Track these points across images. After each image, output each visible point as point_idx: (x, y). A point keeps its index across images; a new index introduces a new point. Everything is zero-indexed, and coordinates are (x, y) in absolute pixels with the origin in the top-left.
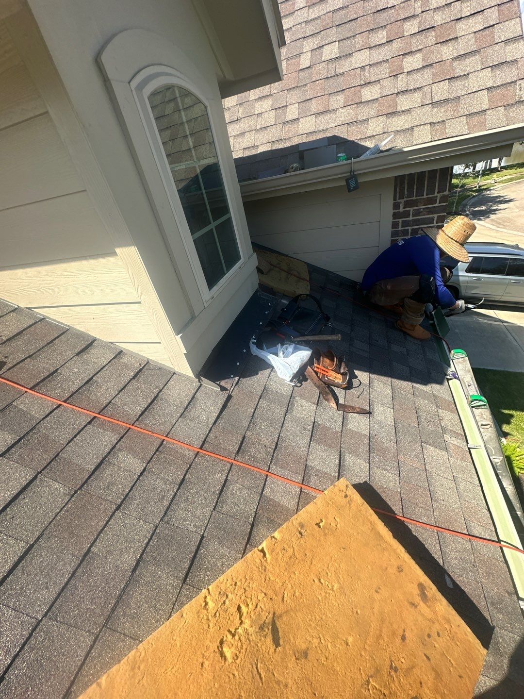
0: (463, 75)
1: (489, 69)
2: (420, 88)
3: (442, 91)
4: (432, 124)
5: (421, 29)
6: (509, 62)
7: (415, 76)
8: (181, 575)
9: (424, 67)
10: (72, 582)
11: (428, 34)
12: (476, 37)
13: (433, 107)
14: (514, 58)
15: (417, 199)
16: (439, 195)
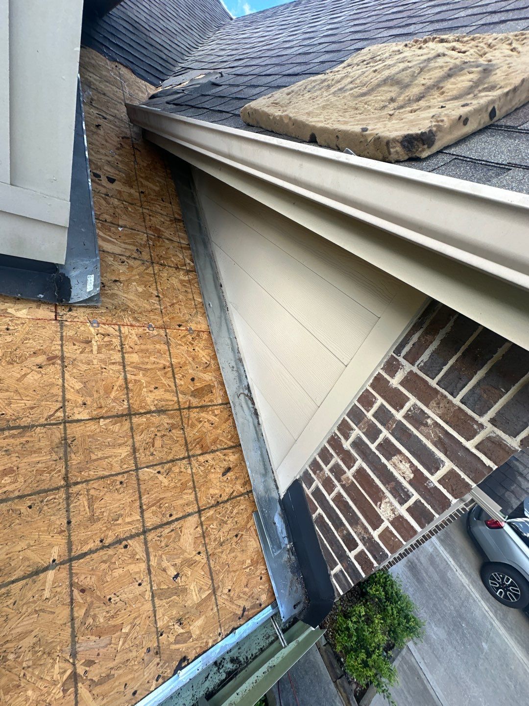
15: (437, 392)
16: (489, 430)
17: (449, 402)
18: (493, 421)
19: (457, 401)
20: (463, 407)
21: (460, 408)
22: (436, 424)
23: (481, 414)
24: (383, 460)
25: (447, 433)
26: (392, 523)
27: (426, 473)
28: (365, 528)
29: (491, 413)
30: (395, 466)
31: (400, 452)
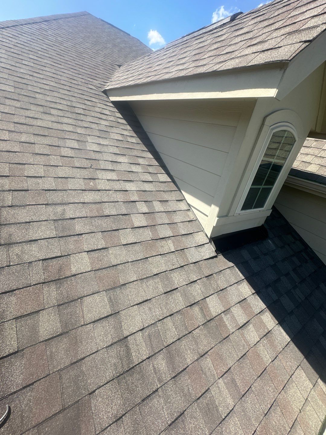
8: (165, 291)
10: (140, 261)
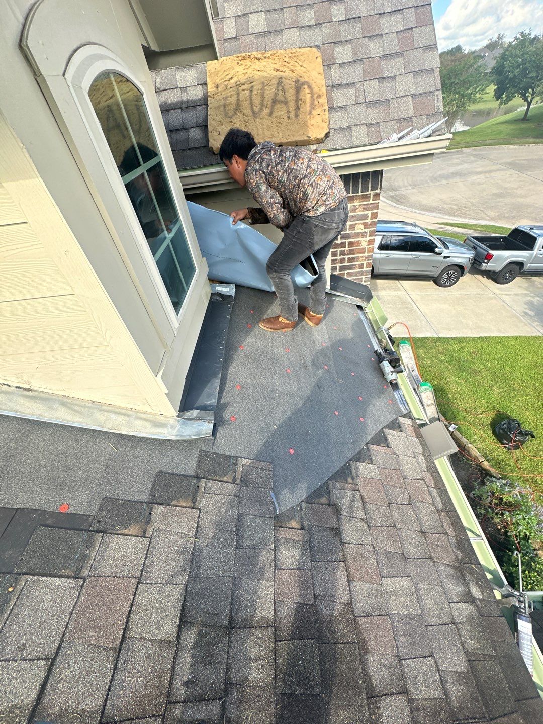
0: (391, 77)
1: (412, 74)
2: (353, 84)
3: (373, 90)
4: (367, 125)
5: (348, 17)
6: (427, 71)
7: (346, 69)
9: (354, 61)
11: (355, 24)
12: (398, 38)
13: (367, 107)
14: (431, 67)
15: (353, 196)
16: (372, 193)
17: (359, 196)
18: (371, 190)
19: (360, 194)
20: (363, 193)
21: (362, 195)
22: (360, 205)
23: (368, 191)
24: (353, 232)
25: (364, 205)
26: (368, 245)
27: (366, 221)
28: (362, 257)
29: (370, 189)
30: (358, 229)
31: (356, 224)
